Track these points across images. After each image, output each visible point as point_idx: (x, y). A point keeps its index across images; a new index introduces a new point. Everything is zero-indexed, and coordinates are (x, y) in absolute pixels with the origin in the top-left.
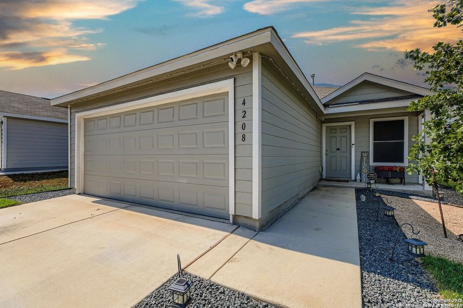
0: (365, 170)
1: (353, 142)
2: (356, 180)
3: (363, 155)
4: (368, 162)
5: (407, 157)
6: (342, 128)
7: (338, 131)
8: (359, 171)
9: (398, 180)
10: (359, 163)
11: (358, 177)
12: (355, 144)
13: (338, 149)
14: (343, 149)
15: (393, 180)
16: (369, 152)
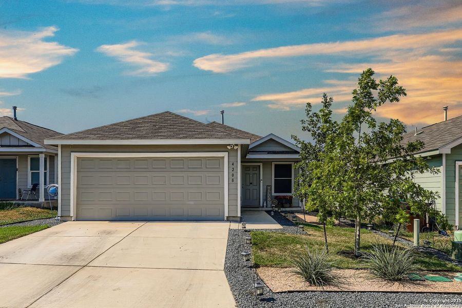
0: (269, 199)
1: (261, 178)
2: (263, 207)
3: (268, 188)
4: (271, 193)
5: (293, 189)
6: (254, 167)
7: (251, 169)
8: (266, 200)
9: (288, 205)
10: (265, 194)
11: (265, 204)
12: (263, 180)
13: (251, 183)
14: (255, 183)
15: (285, 205)
16: (271, 186)
